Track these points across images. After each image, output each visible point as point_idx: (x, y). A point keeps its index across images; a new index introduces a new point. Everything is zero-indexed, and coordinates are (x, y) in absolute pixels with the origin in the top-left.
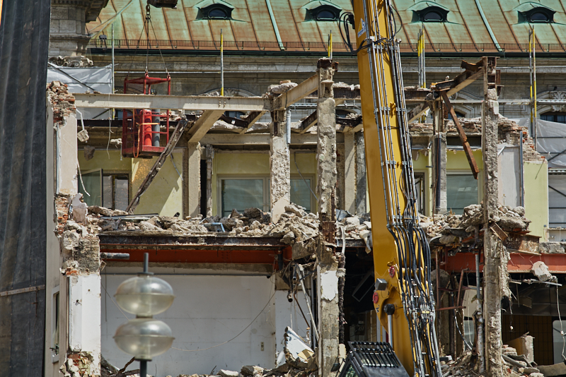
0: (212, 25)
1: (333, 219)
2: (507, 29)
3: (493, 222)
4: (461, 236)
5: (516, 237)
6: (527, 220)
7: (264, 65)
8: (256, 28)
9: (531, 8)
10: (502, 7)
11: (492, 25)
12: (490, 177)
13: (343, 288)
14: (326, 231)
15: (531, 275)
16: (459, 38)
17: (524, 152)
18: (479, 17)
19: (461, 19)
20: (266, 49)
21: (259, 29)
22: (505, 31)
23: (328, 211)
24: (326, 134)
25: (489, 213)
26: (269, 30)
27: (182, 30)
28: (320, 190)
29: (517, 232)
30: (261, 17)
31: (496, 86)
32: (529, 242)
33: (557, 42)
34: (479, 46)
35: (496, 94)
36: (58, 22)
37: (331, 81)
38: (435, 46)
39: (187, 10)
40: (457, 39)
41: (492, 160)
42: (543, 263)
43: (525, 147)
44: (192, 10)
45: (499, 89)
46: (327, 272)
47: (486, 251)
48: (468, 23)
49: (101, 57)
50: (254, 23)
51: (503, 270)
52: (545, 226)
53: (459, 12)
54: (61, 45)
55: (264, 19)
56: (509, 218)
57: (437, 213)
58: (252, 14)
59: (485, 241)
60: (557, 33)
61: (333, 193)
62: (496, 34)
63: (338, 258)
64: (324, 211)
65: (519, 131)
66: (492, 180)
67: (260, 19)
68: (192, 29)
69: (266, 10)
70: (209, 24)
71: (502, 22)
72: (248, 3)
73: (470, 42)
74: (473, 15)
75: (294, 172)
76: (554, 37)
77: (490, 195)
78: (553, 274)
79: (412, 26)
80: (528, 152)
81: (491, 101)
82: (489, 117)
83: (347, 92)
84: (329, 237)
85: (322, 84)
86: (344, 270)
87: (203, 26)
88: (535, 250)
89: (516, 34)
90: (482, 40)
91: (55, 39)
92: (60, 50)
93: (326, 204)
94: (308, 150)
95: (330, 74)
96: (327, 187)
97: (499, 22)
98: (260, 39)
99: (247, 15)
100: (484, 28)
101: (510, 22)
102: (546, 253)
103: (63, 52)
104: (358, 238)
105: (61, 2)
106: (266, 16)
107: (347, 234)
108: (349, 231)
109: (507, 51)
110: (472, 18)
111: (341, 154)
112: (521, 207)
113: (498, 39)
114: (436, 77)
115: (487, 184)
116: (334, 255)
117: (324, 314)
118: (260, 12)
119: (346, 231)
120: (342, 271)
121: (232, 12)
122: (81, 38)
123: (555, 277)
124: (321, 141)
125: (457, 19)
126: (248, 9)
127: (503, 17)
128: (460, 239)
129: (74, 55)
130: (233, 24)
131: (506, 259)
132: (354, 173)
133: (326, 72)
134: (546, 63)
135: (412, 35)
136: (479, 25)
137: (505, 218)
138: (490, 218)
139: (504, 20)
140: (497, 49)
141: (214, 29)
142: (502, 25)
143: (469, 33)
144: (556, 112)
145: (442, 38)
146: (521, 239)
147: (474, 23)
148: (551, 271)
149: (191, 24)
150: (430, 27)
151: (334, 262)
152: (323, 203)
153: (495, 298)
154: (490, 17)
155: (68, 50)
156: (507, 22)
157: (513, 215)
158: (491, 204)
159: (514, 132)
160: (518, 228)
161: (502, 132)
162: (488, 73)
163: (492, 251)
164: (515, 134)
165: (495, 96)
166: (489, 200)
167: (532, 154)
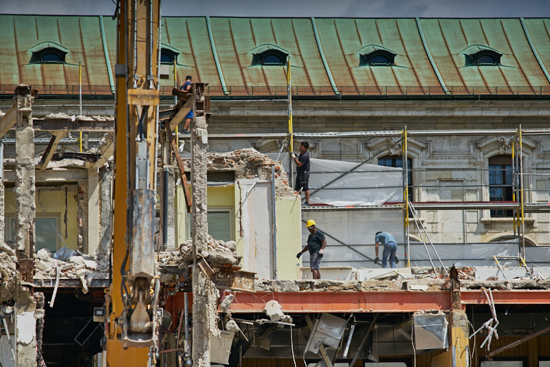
0: (45, 69)
1: (31, 256)
2: (347, 72)
3: (201, 258)
4: (177, 273)
5: (228, 273)
6: (238, 255)
7: (94, 109)
8: (90, 71)
9: (373, 50)
10: (344, 50)
11: (332, 68)
12: (198, 210)
13: (42, 330)
14: (24, 269)
15: (263, 315)
16: (297, 81)
17: (277, 188)
18: (319, 61)
19: (301, 63)
20: (98, 93)
21: (93, 73)
22: (345, 74)
23: (26, 248)
24: (23, 165)
25: (198, 248)
26: (103, 74)
27: (12, 74)
28: (18, 226)
29: (229, 268)
30: (97, 61)
31: (205, 114)
32: (243, 279)
33: (396, 85)
34: (316, 89)
35: (205, 122)
37: (30, 109)
38: (272, 89)
39: (20, 55)
40: (295, 82)
41: (200, 192)
42: (276, 302)
43: (277, 182)
44: (25, 54)
45: (208, 116)
46: (24, 313)
47: (194, 288)
48: (308, 66)
50: (89, 66)
51: (211, 308)
52: (298, 265)
53: (301, 55)
55: (99, 63)
56: (218, 254)
57: (164, 251)
58: (88, 58)
59: (194, 278)
60: (397, 76)
61: (31, 228)
62: (335, 77)
63: (36, 298)
64: (21, 248)
65: (271, 165)
66: (201, 212)
67: (96, 63)
68: (23, 73)
69: (102, 53)
70: (42, 69)
71: (342, 65)
72: (85, 47)
73: (308, 85)
74: (314, 58)
75: (39, 211)
76: (394, 80)
77: (198, 229)
78: (285, 314)
79: (251, 69)
80: (280, 187)
81: (199, 129)
82: (197, 146)
83: (67, 123)
84: (27, 276)
85: (20, 112)
86: (43, 311)
87: (34, 70)
88: (250, 287)
89: (355, 77)
90: (320, 83)
93: (23, 240)
94: (53, 187)
95: (29, 101)
96: (25, 222)
97: (339, 65)
98: (93, 83)
99: (82, 60)
100: (323, 71)
101: (351, 65)
102: (279, 291)
104: (75, 277)
106: (101, 60)
107: (63, 274)
108: (65, 271)
109: (344, 94)
110: (312, 61)
111: (84, 191)
112: (233, 242)
113: (337, 81)
114: (271, 121)
115: (195, 217)
116: (32, 295)
117: (20, 359)
118: (95, 56)
119: (62, 271)
120: (40, 312)
121: (66, 55)
123: (289, 317)
124: (18, 173)
125: (297, 62)
126: (83, 53)
127: (344, 60)
128: (177, 276)
130: (67, 68)
131: (215, 296)
132: (99, 211)
133: (24, 100)
134: (383, 106)
135: (250, 78)
136: (318, 68)
137: (214, 254)
138: (198, 253)
139: (345, 63)
140: (335, 92)
141: (46, 73)
142: (342, 68)
143: (308, 76)
144: (394, 155)
145: (280, 81)
146: (234, 276)
147: (314, 66)
148: (285, 311)
149: (22, 68)
150: (269, 70)
151: (32, 302)
152: (20, 239)
153: (203, 338)
154: (331, 60)
156: (348, 65)
157: (223, 250)
158: (199, 238)
159: (266, 167)
160: (228, 264)
161: (254, 167)
162: (197, 100)
163: (200, 288)
164: (267, 169)
165: (204, 125)
166: (197, 234)
167: (285, 189)
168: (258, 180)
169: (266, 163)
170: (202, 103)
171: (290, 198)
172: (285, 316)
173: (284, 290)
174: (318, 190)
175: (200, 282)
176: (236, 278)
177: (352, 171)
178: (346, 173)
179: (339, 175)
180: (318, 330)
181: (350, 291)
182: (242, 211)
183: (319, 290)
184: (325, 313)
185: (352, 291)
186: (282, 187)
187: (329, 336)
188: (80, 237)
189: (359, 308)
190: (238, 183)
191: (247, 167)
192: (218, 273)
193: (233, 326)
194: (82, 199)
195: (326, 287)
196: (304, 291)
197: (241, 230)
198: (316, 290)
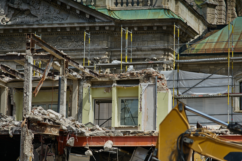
3: (25, 118)
5: (42, 126)
15: (102, 148)
17: (158, 87)
25: (24, 113)
31: (31, 48)
36: (155, 42)
41: (27, 86)
42: (111, 141)
47: (21, 133)
49: (184, 58)
51: (27, 143)
54: (156, 52)
56: (33, 116)
65: (156, 76)
66: (26, 96)
77: (25, 105)
81: (27, 56)
82: (26, 64)
91: (153, 50)
92: (156, 55)
102: (113, 136)
103: (157, 56)
104: (7, 129)
105: (156, 33)
108: (4, 126)
115: (23, 99)
122: (165, 49)
129: (163, 57)
132: (77, 100)
137: (31, 116)
138: (24, 116)
148: (115, 146)
155: (159, 55)
157: (37, 115)
158: (25, 109)
159: (154, 77)
160: (38, 121)
161: (148, 77)
162: (27, 42)
163: (24, 133)
164: (154, 78)
165: (30, 53)
166: (24, 107)
167: (162, 88)
168: (149, 83)
169: (154, 75)
170: (30, 43)
171: (164, 92)
172: (112, 148)
173: (115, 135)
174: (191, 88)
175: (24, 130)
176: (47, 128)
177: (207, 78)
178: (204, 79)
179: (201, 80)
180: (135, 155)
181: (147, 136)
182: (142, 98)
183: (132, 135)
184: (139, 146)
185: (148, 135)
186: (160, 87)
187: (140, 158)
188: (69, 112)
189: (152, 144)
190: (140, 85)
191: (144, 77)
192: (36, 126)
193: (88, 153)
194: (71, 94)
195: (136, 134)
196: (126, 136)
197: (141, 108)
198: (131, 135)
